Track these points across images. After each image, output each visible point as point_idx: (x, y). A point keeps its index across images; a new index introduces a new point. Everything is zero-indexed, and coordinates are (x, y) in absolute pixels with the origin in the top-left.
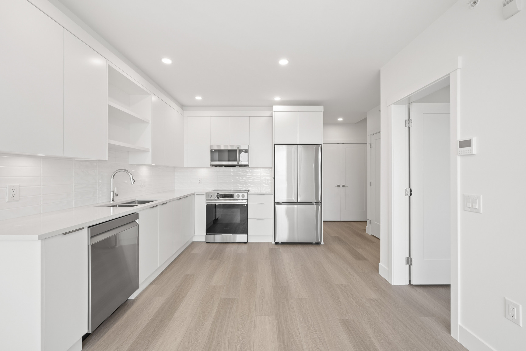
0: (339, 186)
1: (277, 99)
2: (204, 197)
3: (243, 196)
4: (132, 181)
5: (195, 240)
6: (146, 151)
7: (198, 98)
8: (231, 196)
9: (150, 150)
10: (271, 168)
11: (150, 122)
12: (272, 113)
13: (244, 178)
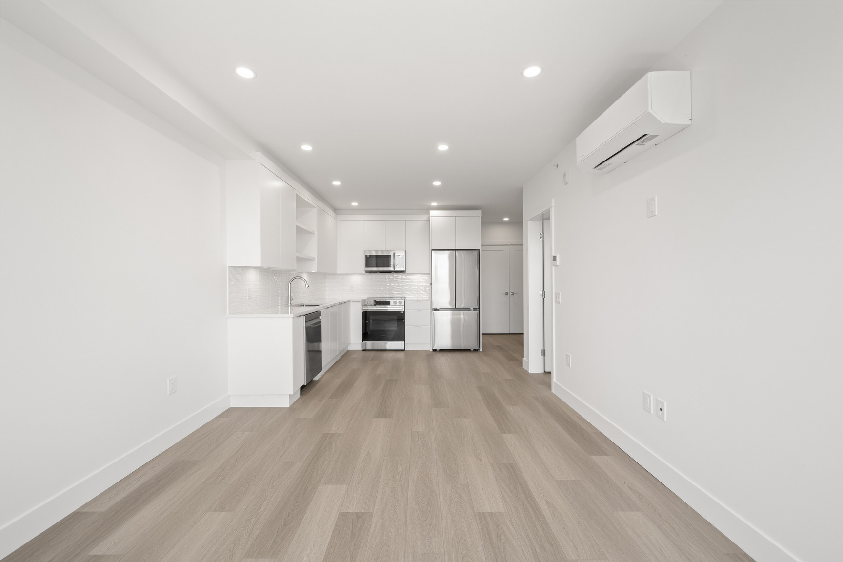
0: (507, 294)
1: (434, 204)
2: (360, 305)
3: (400, 303)
4: (307, 286)
5: (351, 348)
6: (312, 259)
7: (355, 204)
8: (388, 303)
9: (316, 259)
10: (429, 274)
11: (316, 233)
12: (429, 217)
13: (400, 285)
